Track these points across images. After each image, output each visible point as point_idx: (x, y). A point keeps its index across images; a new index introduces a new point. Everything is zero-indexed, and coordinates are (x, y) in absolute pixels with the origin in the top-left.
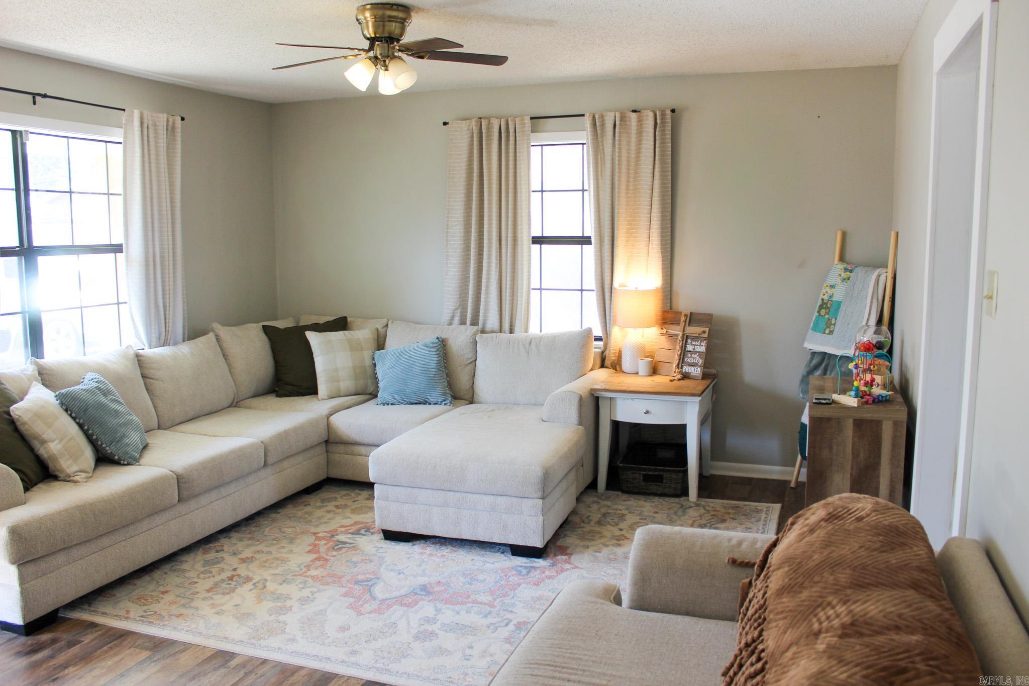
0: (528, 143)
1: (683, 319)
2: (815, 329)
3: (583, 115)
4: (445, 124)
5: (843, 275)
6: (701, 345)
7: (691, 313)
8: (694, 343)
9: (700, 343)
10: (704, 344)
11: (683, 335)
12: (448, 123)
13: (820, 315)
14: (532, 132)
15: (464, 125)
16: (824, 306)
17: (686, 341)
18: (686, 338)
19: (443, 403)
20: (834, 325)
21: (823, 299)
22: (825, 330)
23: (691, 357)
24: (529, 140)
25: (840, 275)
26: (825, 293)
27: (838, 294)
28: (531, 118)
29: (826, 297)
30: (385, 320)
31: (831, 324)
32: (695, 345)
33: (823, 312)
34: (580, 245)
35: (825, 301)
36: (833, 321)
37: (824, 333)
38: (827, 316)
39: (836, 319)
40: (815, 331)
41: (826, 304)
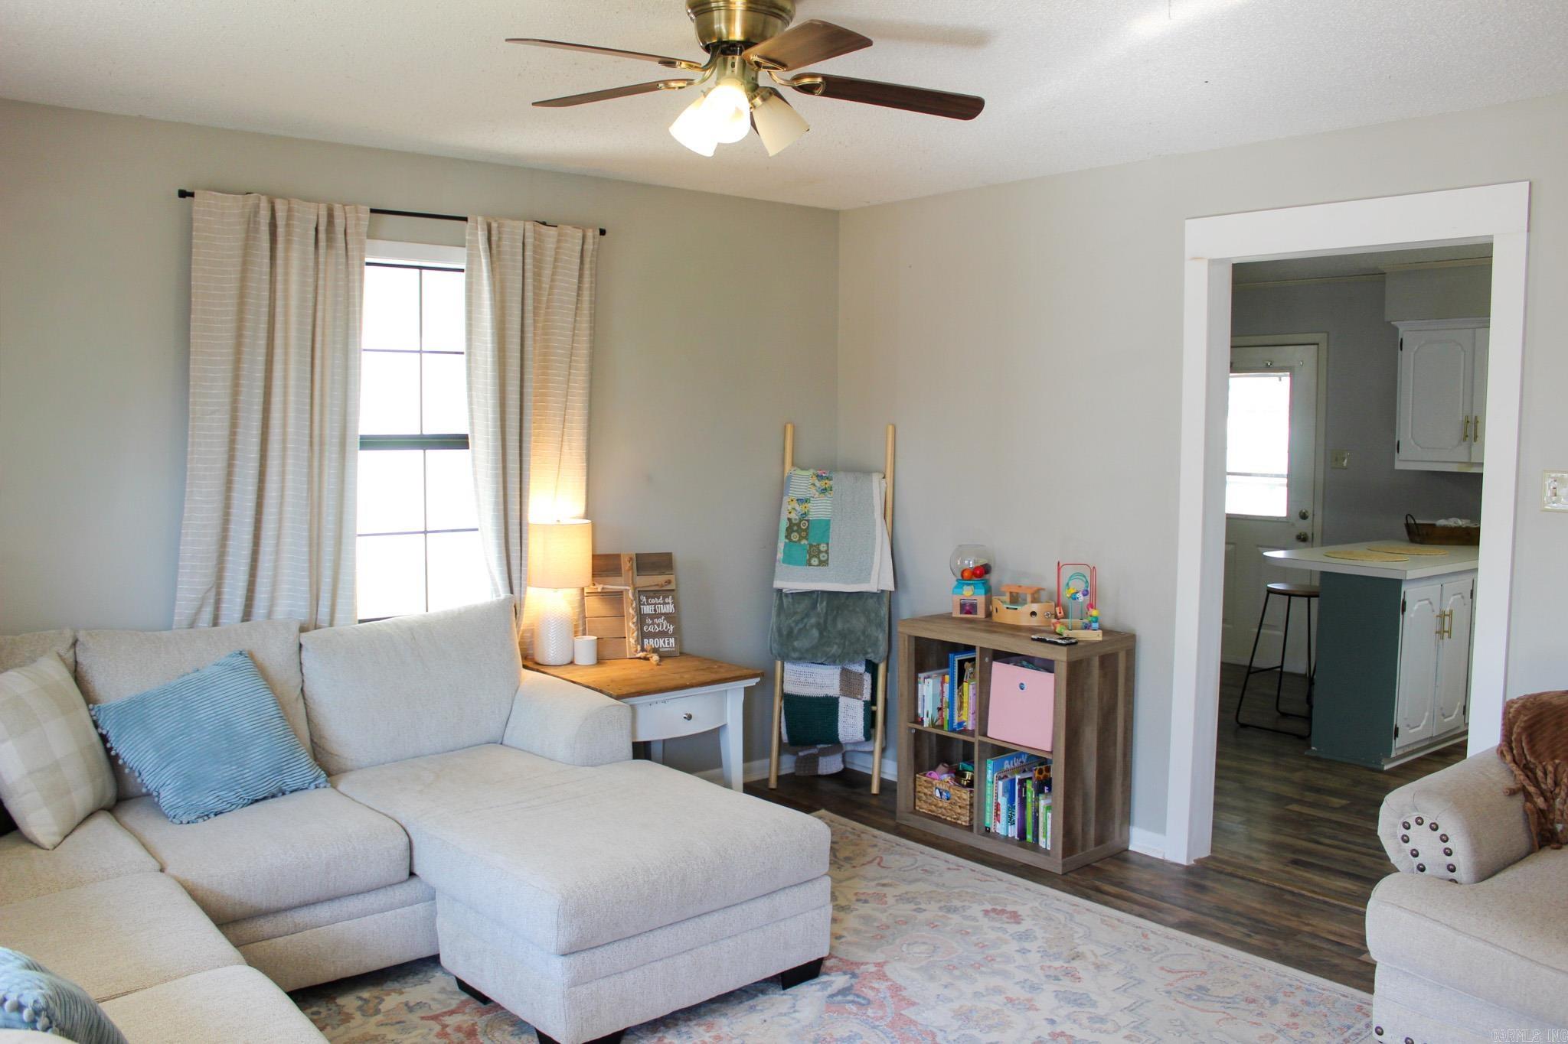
0: (362, 258)
1: (625, 565)
2: (787, 559)
3: (465, 219)
4: (183, 194)
5: (818, 484)
6: (665, 603)
7: (636, 554)
8: (653, 601)
9: (664, 599)
10: (669, 600)
11: (635, 589)
12: (192, 195)
13: (790, 540)
14: (369, 237)
15: (233, 206)
16: (795, 528)
17: (640, 601)
18: (640, 592)
19: (312, 785)
20: (827, 552)
21: (789, 519)
22: (809, 560)
23: (653, 624)
24: (362, 252)
25: (814, 484)
26: (790, 510)
27: (819, 510)
28: (373, 211)
29: (793, 516)
30: (68, 635)
31: (820, 552)
32: (655, 604)
33: (795, 536)
34: (422, 451)
35: (794, 522)
36: (823, 547)
37: (810, 565)
38: (804, 542)
39: (828, 544)
40: (789, 563)
41: (798, 525)
